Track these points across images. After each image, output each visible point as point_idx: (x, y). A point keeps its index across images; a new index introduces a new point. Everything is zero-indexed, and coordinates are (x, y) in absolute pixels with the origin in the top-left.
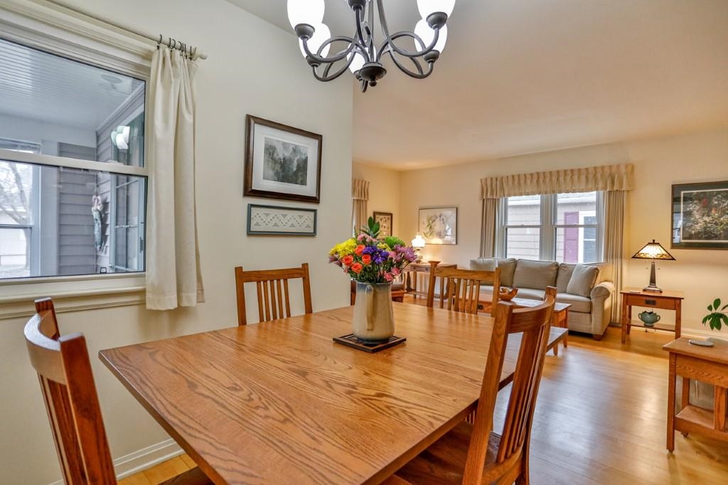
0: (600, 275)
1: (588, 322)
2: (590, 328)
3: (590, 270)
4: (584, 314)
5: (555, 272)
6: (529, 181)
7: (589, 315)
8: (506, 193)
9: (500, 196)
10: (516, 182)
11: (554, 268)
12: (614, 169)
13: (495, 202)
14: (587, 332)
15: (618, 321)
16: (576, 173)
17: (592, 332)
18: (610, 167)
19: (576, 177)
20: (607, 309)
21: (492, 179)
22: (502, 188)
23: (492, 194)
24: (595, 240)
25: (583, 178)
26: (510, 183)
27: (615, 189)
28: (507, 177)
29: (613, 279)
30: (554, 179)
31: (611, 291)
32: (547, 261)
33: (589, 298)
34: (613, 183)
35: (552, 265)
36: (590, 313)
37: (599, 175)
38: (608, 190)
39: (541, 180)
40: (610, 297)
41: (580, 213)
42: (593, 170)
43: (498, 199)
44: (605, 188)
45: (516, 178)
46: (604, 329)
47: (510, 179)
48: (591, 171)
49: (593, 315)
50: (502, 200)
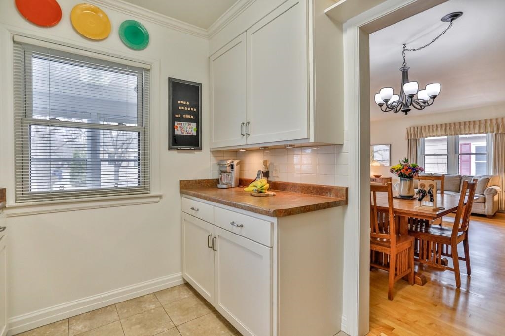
0: (490, 181)
1: (483, 208)
2: (484, 212)
3: (483, 179)
4: (480, 204)
5: (459, 181)
6: (439, 129)
7: (483, 204)
8: (424, 135)
9: (420, 137)
10: (431, 129)
11: (459, 179)
12: (499, 121)
13: (416, 141)
14: (483, 214)
15: (503, 210)
16: (472, 123)
17: (486, 213)
18: (497, 119)
19: (472, 126)
20: (496, 201)
21: (414, 128)
22: (421, 133)
23: (414, 136)
24: (486, 161)
25: (477, 126)
26: (427, 130)
27: (500, 132)
28: (425, 127)
29: (500, 185)
30: (457, 127)
31: (498, 191)
32: (453, 174)
33: (484, 195)
34: (498, 129)
35: (457, 177)
36: (484, 203)
37: (488, 124)
38: (495, 133)
39: (448, 128)
40: (497, 195)
41: (472, 144)
42: (484, 121)
43: (419, 140)
44: (492, 132)
45: (431, 127)
46: (494, 212)
47: (427, 128)
48: (483, 122)
49: (486, 204)
50: (421, 140)
